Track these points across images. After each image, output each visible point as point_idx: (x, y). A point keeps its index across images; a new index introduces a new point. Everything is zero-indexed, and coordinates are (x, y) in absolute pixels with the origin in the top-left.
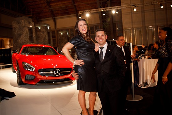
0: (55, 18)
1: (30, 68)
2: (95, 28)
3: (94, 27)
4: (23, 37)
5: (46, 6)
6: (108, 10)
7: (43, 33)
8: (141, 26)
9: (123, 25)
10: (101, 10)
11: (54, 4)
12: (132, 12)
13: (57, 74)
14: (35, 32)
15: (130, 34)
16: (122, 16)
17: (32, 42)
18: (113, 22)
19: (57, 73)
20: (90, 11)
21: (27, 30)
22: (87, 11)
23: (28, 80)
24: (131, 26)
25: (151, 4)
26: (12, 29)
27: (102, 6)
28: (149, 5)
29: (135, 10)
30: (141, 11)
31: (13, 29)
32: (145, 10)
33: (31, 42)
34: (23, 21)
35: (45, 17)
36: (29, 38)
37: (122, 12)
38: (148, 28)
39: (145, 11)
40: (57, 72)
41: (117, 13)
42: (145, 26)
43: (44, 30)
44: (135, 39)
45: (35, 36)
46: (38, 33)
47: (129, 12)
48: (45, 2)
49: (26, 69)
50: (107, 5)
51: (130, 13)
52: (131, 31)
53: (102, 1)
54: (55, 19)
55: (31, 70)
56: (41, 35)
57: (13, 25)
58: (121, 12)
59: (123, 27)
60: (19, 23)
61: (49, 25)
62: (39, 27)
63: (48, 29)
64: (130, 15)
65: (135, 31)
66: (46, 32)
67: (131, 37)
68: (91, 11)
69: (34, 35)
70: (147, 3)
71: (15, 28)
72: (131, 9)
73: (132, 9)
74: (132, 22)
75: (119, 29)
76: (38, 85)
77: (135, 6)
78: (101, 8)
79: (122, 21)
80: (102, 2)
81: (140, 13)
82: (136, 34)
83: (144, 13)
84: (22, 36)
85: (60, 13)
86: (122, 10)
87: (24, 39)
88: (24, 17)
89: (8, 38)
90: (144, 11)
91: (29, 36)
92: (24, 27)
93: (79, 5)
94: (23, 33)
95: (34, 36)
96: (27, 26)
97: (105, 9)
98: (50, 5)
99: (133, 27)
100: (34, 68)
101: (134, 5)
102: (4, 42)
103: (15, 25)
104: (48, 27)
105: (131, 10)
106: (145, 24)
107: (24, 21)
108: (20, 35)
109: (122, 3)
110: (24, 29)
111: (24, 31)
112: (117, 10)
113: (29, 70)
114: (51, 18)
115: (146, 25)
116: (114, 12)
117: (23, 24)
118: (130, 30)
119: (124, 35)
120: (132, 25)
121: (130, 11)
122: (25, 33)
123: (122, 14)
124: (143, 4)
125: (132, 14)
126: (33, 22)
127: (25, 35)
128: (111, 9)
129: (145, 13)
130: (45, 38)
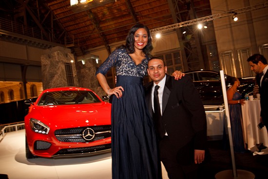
0: (109, 45)
1: (42, 129)
2: (173, 56)
3: (172, 53)
4: (58, 77)
5: (94, 29)
6: (189, 24)
7: (89, 69)
8: (250, 44)
9: (218, 46)
10: (179, 25)
11: (107, 25)
12: (231, 24)
13: (89, 137)
14: (75, 69)
15: (232, 60)
16: (216, 32)
17: (72, 85)
18: (201, 43)
19: (89, 135)
20: (161, 30)
21: (63, 67)
22: (157, 30)
23: (39, 150)
24: (232, 48)
25: (262, 7)
26: (40, 66)
27: (180, 20)
28: (260, 9)
29: (236, 19)
30: (247, 21)
31: (42, 68)
32: (253, 17)
33: (70, 85)
34: (56, 53)
35: (95, 46)
36: (66, 79)
37: (215, 26)
38: (261, 47)
39: (254, 20)
40: (87, 134)
41: (206, 27)
42: (256, 45)
43: (90, 65)
44: (241, 67)
45: (76, 76)
46: (82, 70)
47: (226, 25)
48: (93, 23)
49: (37, 131)
50: (189, 17)
51: (229, 26)
52: (232, 55)
53: (180, 12)
54: (109, 47)
55: (44, 132)
56: (87, 73)
57: (42, 60)
58: (213, 26)
59: (219, 50)
60: (50, 58)
61: (98, 57)
62: (83, 61)
63: (97, 62)
64: (229, 29)
65: (239, 55)
66: (95, 67)
67: (232, 65)
68: (163, 29)
69: (74, 74)
70: (255, 6)
71: (45, 65)
72: (229, 19)
73: (231, 19)
74: (233, 41)
75: (213, 54)
76: (55, 159)
77: (236, 14)
78: (179, 22)
79: (216, 40)
80: (181, 14)
81: (244, 24)
82: (241, 60)
83: (252, 23)
84: (56, 77)
85: (117, 38)
86: (214, 23)
87: (58, 81)
88: (57, 48)
89: (40, 82)
90: (252, 20)
91: (66, 75)
92: (58, 62)
93: (144, 22)
94: (57, 71)
95: (74, 76)
96: (62, 61)
97: (186, 24)
98: (101, 26)
99: (235, 49)
100: (48, 129)
101: (233, 12)
102: (36, 88)
103: (44, 61)
104: (97, 61)
105: (230, 21)
106: (256, 41)
107: (58, 54)
108: (52, 76)
109: (212, 12)
110: (59, 66)
111: (59, 68)
112: (206, 24)
113: (40, 132)
114: (104, 46)
115: (258, 43)
116: (200, 26)
117: (56, 57)
118: (231, 53)
119: (222, 62)
120: (234, 45)
121: (228, 23)
122: (59, 72)
123: (215, 29)
124: (250, 8)
125: (231, 27)
126: (72, 54)
127: (60, 75)
128: (195, 22)
129: (254, 23)
130: (92, 77)
